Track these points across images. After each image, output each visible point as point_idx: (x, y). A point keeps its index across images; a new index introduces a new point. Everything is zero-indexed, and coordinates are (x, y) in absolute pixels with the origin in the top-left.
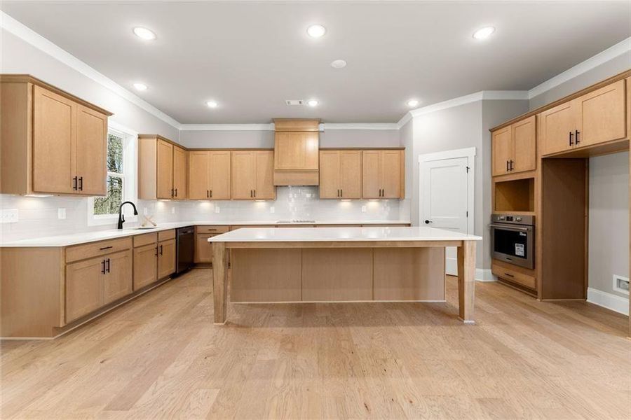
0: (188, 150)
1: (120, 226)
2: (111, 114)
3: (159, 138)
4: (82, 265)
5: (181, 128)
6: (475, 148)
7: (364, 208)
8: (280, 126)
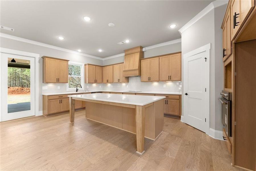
0: (103, 67)
1: (77, 91)
2: (69, 61)
3: (89, 64)
4: (53, 100)
5: (103, 59)
6: (210, 44)
7: (165, 86)
8: (127, 53)
